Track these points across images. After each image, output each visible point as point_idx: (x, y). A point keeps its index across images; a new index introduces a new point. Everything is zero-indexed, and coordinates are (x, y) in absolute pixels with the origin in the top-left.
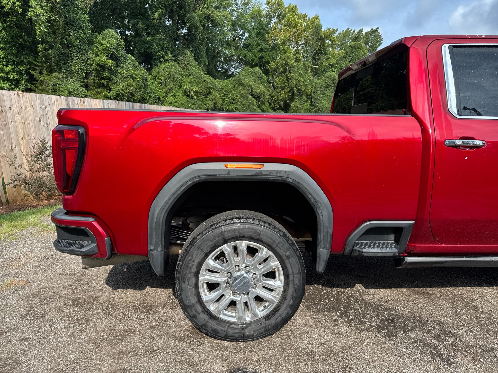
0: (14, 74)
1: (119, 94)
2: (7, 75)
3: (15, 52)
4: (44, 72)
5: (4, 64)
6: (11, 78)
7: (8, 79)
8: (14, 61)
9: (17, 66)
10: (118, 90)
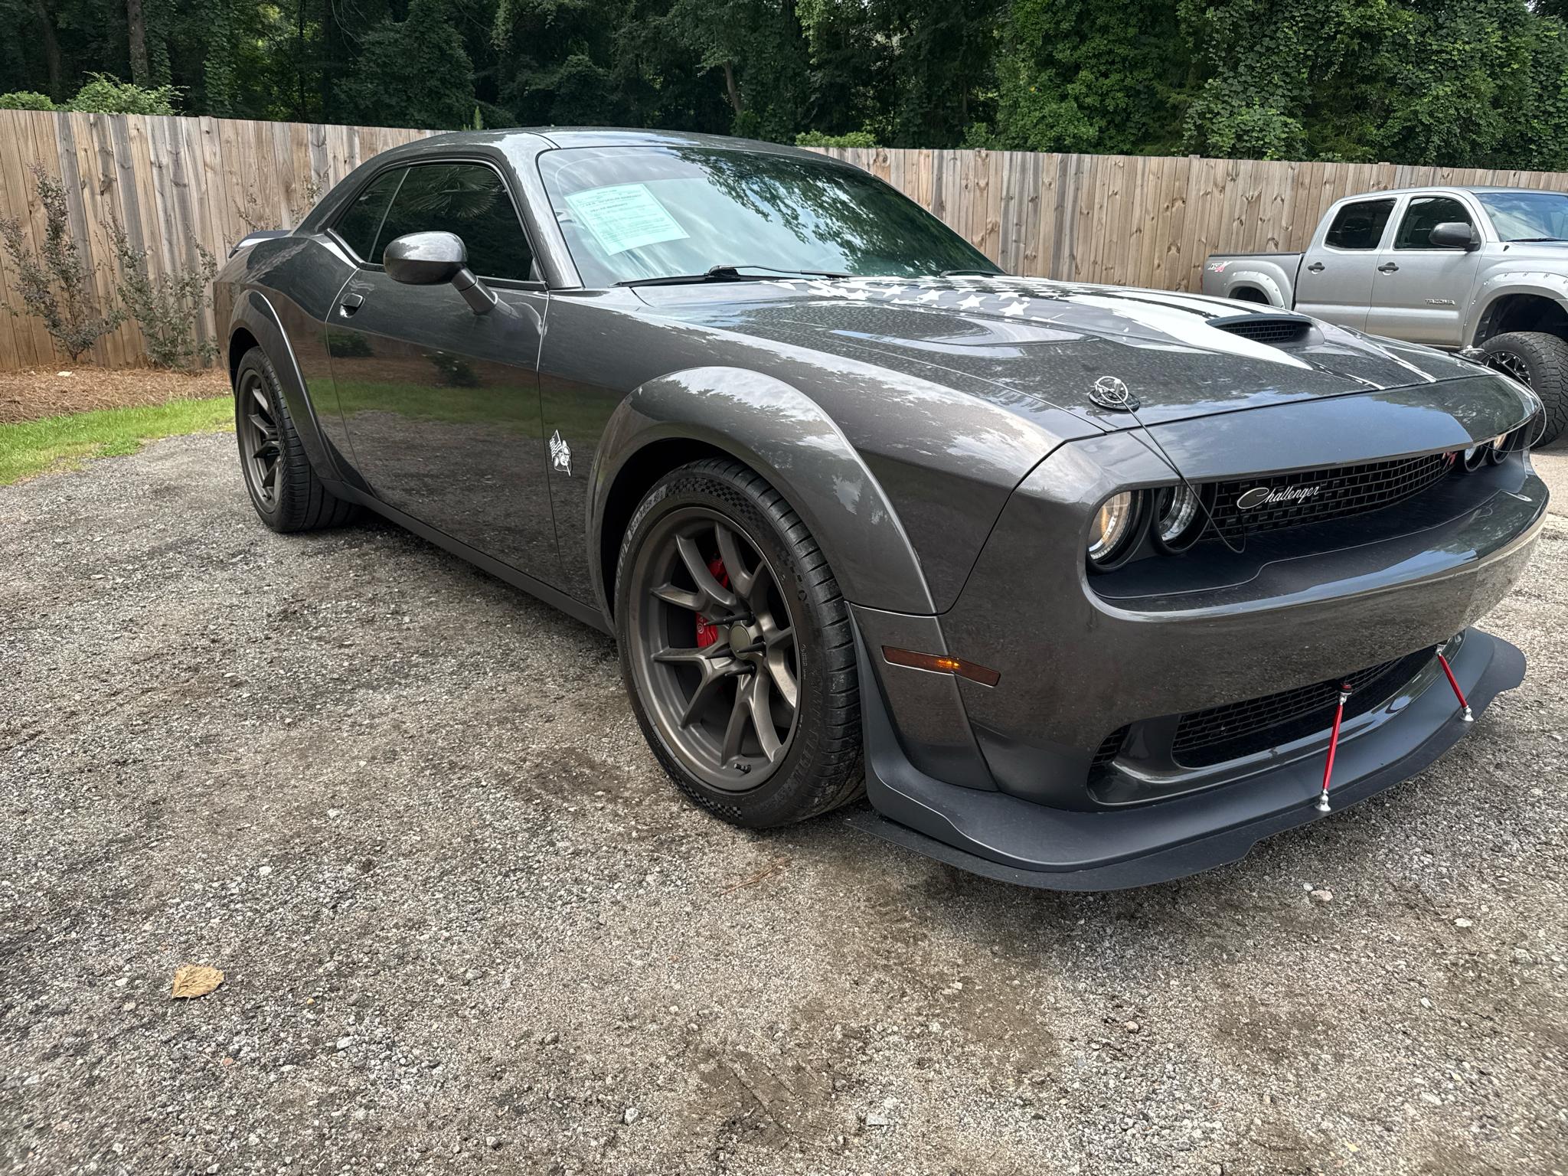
0: (1119, 95)
1: (1411, 129)
2: (1103, 101)
3: (1132, 32)
4: (1191, 80)
5: (1099, 71)
6: (1111, 108)
7: (1104, 112)
8: (1124, 59)
9: (1131, 73)
10: (1416, 112)
